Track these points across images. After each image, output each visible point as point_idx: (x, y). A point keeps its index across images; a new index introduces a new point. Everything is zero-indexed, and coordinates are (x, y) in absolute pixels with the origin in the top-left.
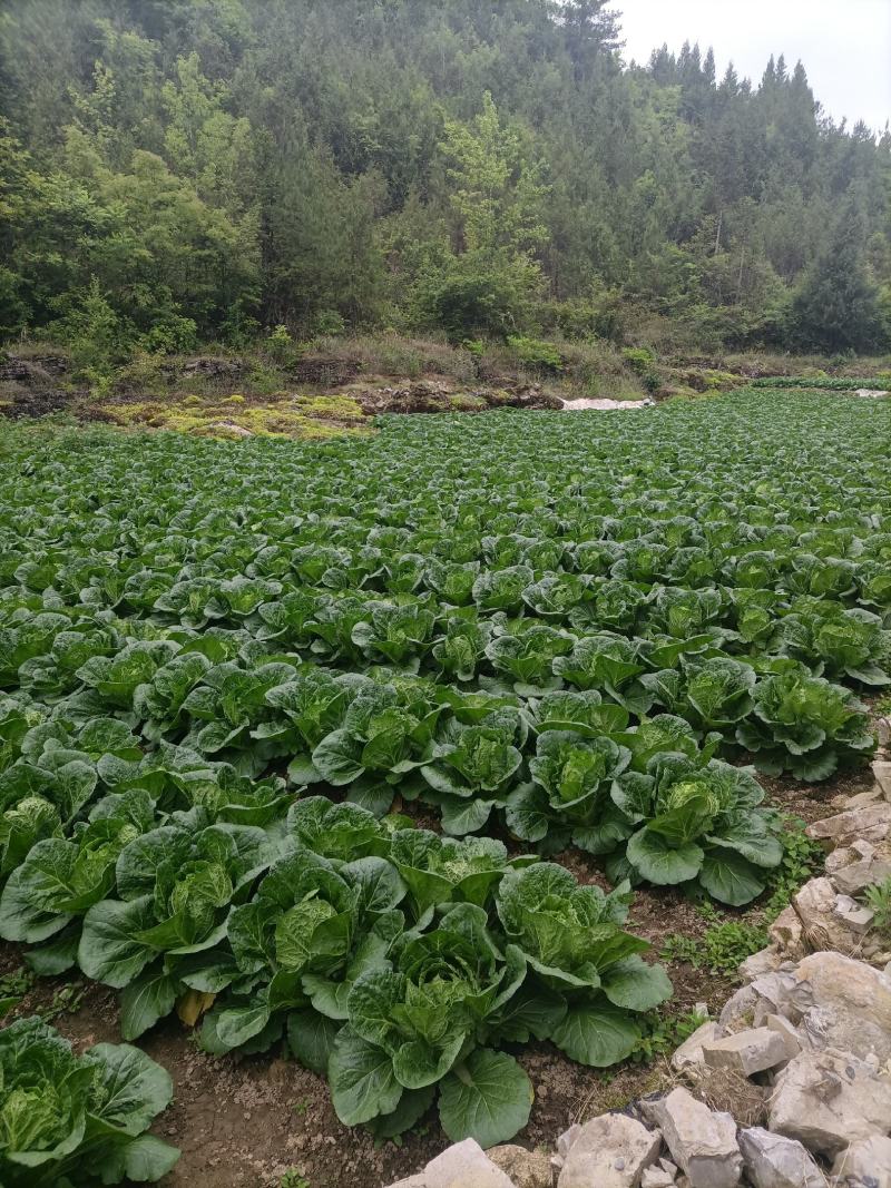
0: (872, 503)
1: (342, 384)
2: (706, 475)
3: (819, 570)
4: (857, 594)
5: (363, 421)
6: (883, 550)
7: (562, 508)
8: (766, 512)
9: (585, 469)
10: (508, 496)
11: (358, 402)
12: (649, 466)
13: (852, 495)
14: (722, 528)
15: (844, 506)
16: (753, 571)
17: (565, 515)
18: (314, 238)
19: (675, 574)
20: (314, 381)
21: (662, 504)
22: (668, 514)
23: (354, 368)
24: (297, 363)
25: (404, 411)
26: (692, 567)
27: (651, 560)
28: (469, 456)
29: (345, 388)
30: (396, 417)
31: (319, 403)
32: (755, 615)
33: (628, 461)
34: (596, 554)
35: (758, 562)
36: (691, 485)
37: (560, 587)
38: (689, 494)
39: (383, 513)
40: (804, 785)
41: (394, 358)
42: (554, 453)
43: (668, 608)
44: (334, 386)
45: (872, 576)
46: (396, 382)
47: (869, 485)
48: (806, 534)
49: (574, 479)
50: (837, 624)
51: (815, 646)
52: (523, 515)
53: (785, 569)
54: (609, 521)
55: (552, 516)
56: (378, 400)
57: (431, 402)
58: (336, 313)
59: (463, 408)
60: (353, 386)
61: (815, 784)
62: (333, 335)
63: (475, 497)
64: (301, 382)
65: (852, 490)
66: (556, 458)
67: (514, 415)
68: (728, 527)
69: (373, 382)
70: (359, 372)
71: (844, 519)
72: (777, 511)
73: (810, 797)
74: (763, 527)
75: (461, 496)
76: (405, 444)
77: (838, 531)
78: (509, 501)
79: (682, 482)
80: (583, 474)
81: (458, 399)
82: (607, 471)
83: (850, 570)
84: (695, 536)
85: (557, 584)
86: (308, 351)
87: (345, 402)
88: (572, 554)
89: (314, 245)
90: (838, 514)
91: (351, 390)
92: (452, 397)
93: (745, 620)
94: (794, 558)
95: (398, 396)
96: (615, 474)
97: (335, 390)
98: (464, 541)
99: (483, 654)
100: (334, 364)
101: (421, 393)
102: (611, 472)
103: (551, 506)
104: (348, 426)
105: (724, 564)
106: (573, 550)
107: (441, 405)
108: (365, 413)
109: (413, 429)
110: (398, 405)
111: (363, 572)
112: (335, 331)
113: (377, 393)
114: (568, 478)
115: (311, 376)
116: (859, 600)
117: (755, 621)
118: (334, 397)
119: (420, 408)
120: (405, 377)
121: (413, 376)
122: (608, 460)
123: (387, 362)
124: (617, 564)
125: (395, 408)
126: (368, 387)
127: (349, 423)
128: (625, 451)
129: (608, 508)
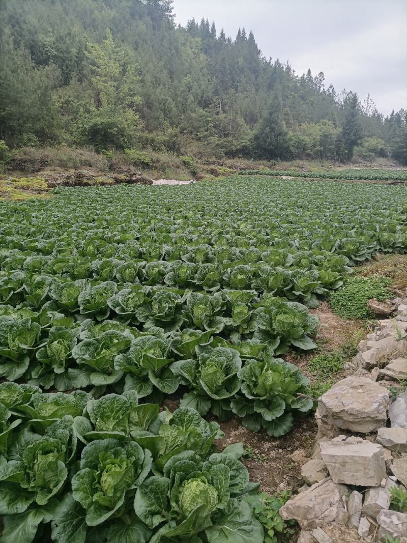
0: (294, 232)
1: (37, 171)
2: (217, 219)
3: (273, 275)
4: (292, 289)
5: (47, 191)
6: (302, 260)
7: (143, 239)
8: (245, 240)
9: (159, 216)
10: (115, 233)
11: (46, 181)
12: (190, 214)
13: (285, 228)
14: (223, 251)
15: (281, 235)
16: (240, 277)
17: (144, 245)
18: (19, 95)
19: (199, 280)
20: (22, 170)
21: (194, 237)
22: (197, 242)
23: (44, 163)
24: (12, 160)
25: (71, 185)
26: (208, 276)
27: (186, 272)
28: (100, 209)
29: (39, 173)
30: (66, 188)
31: (23, 181)
32: (240, 309)
33: (181, 211)
34: (157, 270)
35: (241, 272)
36: (209, 225)
37: (131, 296)
38: (208, 230)
39: (39, 245)
40: (274, 438)
41: (65, 159)
42: (145, 207)
43: (193, 306)
44: (33, 172)
45: (300, 278)
46: (67, 170)
47: (291, 223)
48: (265, 253)
49: (153, 222)
50: (285, 313)
51: (274, 326)
52: (121, 245)
53: (256, 275)
54: (166, 248)
55: (136, 245)
56: (57, 179)
57: (85, 181)
58: (34, 135)
59: (103, 184)
60: (45, 172)
61: (280, 437)
62: (32, 146)
63: (96, 234)
64: (14, 170)
65: (284, 226)
66: (145, 210)
67: (127, 188)
68: (227, 250)
69: (55, 170)
70: (47, 165)
71: (282, 243)
72: (250, 239)
73: (278, 447)
74: (244, 249)
75: (89, 233)
76: (67, 203)
77: (280, 250)
78: (115, 235)
79: (206, 223)
80: (157, 219)
81: (100, 179)
82: (170, 217)
83: (288, 275)
84: (210, 256)
85: (130, 293)
86: (18, 154)
87: (38, 181)
88: (143, 270)
89: (19, 99)
90: (279, 240)
91: (42, 175)
92: (96, 178)
93: (235, 312)
94: (260, 269)
95: (68, 178)
96: (174, 219)
97: (33, 175)
98: (82, 263)
99: (71, 354)
100: (33, 162)
101: (80, 176)
102: (172, 218)
103: (137, 239)
104: (39, 193)
105: (224, 274)
106: (144, 267)
107: (91, 182)
108: (49, 187)
109: (74, 195)
110: (68, 183)
111: (11, 289)
112: (33, 144)
113: (57, 176)
114: (150, 222)
115: (20, 167)
116: (294, 292)
117: (241, 313)
118: (31, 178)
119: (80, 183)
120: (72, 168)
121: (76, 168)
122: (170, 211)
123: (61, 161)
124: (168, 275)
125: (66, 184)
126: (52, 173)
127: (39, 192)
128: (179, 207)
129: (167, 240)
